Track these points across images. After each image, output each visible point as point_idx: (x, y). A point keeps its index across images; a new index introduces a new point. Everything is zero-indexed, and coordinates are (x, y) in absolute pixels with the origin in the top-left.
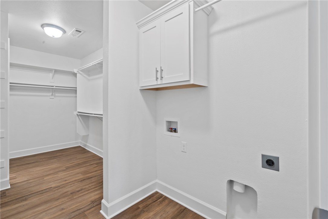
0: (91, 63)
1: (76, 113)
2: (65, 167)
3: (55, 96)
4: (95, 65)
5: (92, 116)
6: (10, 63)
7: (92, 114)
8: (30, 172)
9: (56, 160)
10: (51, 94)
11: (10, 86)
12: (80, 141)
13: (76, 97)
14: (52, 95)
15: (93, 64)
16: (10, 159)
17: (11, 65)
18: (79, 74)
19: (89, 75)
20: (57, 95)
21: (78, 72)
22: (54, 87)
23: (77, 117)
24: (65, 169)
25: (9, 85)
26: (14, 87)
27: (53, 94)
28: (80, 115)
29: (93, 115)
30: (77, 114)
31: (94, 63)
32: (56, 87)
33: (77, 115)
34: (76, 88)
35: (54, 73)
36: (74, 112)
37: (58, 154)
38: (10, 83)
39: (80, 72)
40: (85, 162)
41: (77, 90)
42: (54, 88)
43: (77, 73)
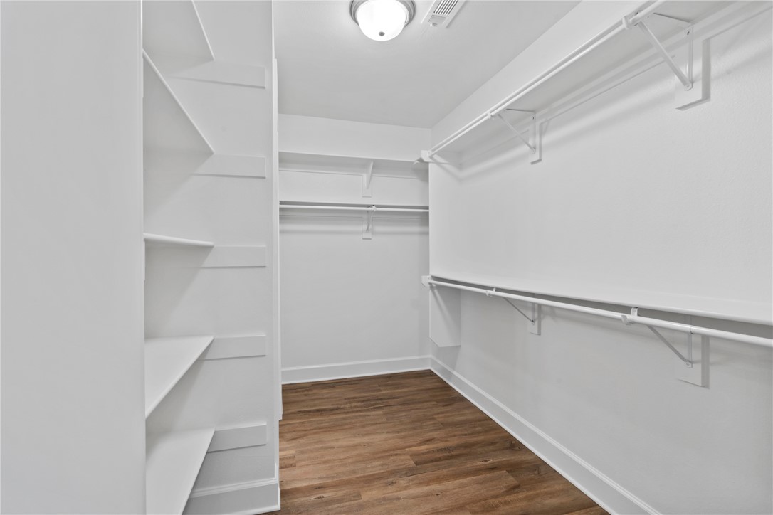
0: (488, 112)
1: (427, 280)
2: (413, 455)
3: (374, 233)
4: (499, 115)
5: (490, 295)
6: (280, 153)
7: (491, 288)
8: (326, 448)
9: (380, 412)
10: (365, 227)
11: (281, 209)
12: (430, 356)
13: (427, 233)
14: (368, 230)
15: (493, 114)
16: (283, 385)
17: (281, 161)
18: (434, 165)
19: (460, 167)
20: (378, 229)
21: (431, 157)
22: (374, 208)
23: (430, 292)
24: (412, 463)
25: (279, 206)
26: (288, 212)
27: (370, 227)
28: (438, 287)
29: (494, 292)
30: (430, 284)
31: (497, 108)
32: (377, 206)
33: (429, 286)
34: (427, 208)
35: (372, 173)
36: (423, 277)
37: (383, 392)
38: (282, 203)
39: (436, 157)
40: (465, 446)
41: (428, 213)
42: (373, 211)
43: (430, 160)
